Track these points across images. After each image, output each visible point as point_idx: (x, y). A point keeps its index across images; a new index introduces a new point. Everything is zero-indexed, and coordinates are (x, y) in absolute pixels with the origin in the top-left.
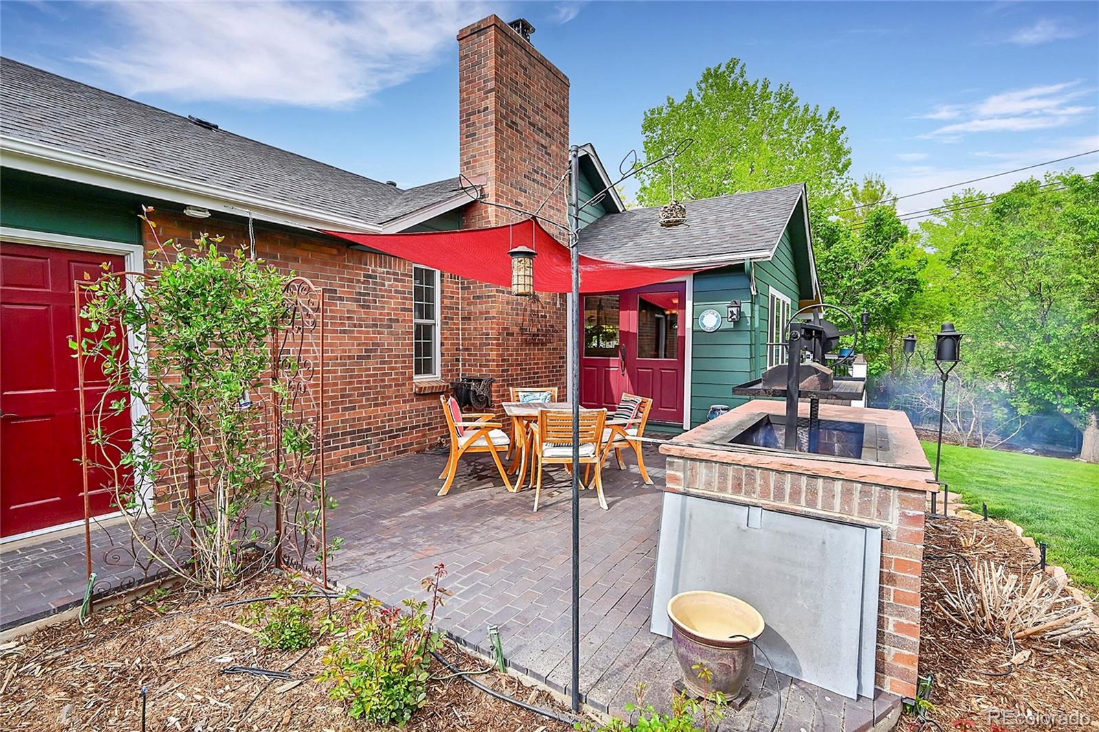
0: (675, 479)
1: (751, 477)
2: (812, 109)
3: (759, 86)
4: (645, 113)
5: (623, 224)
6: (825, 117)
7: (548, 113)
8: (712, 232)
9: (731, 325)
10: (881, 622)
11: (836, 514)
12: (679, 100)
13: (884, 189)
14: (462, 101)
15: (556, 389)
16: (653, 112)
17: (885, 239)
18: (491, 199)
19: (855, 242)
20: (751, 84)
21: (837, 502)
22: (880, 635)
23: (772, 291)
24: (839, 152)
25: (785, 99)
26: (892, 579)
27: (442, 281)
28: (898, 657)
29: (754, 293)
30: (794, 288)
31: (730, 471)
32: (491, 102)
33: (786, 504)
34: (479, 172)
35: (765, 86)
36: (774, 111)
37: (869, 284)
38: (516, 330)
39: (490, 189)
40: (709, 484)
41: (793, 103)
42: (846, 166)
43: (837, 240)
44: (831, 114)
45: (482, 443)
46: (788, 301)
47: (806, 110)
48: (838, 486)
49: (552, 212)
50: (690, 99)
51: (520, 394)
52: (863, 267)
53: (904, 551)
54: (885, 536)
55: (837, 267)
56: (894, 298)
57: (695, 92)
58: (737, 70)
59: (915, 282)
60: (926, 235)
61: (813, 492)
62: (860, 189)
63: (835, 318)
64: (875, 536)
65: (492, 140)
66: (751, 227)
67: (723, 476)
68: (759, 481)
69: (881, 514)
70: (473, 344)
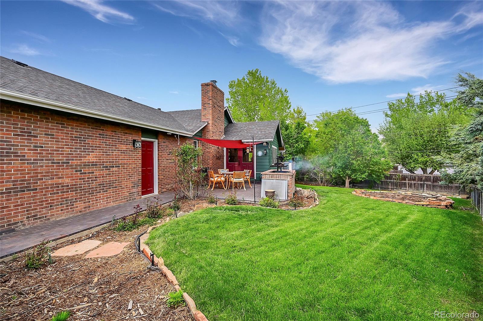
0: (263, 177)
1: (273, 175)
2: (280, 89)
3: (265, 78)
4: (230, 82)
5: (235, 127)
6: (284, 91)
7: (220, 102)
8: (259, 133)
9: (264, 155)
10: (288, 191)
11: (283, 179)
12: (240, 79)
13: (302, 110)
14: (202, 100)
15: (228, 169)
16: (232, 82)
17: (301, 129)
18: (211, 125)
19: (293, 130)
20: (263, 77)
21: (283, 178)
22: (288, 193)
23: (273, 146)
24: (288, 103)
25: (273, 84)
26: (289, 186)
27: (198, 144)
28: (290, 195)
29: (269, 148)
30: (277, 144)
31: (271, 175)
32: (210, 102)
33: (277, 179)
34: (207, 118)
35: (267, 79)
36: (270, 87)
37: (297, 142)
38: (215, 156)
39: (210, 122)
40: (268, 178)
41: (275, 85)
42: (290, 107)
43: (289, 128)
44: (285, 91)
45: (219, 179)
46: (276, 148)
47: (279, 89)
48: (283, 175)
49: (221, 126)
50: (244, 79)
51: (221, 171)
52: (295, 137)
53: (290, 182)
54: (288, 181)
55: (288, 137)
56: (303, 146)
57: (246, 77)
58: (258, 72)
59: (308, 141)
60: (316, 124)
61: (280, 177)
62: (296, 109)
63: (289, 151)
64: (287, 181)
65: (211, 111)
66: (268, 132)
67: (270, 176)
68: (274, 176)
69: (288, 178)
70: (205, 159)
